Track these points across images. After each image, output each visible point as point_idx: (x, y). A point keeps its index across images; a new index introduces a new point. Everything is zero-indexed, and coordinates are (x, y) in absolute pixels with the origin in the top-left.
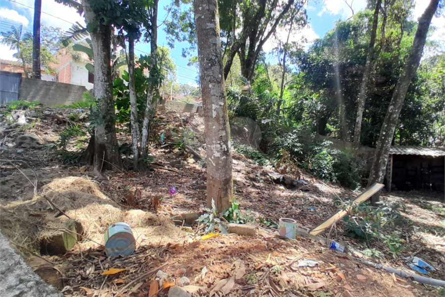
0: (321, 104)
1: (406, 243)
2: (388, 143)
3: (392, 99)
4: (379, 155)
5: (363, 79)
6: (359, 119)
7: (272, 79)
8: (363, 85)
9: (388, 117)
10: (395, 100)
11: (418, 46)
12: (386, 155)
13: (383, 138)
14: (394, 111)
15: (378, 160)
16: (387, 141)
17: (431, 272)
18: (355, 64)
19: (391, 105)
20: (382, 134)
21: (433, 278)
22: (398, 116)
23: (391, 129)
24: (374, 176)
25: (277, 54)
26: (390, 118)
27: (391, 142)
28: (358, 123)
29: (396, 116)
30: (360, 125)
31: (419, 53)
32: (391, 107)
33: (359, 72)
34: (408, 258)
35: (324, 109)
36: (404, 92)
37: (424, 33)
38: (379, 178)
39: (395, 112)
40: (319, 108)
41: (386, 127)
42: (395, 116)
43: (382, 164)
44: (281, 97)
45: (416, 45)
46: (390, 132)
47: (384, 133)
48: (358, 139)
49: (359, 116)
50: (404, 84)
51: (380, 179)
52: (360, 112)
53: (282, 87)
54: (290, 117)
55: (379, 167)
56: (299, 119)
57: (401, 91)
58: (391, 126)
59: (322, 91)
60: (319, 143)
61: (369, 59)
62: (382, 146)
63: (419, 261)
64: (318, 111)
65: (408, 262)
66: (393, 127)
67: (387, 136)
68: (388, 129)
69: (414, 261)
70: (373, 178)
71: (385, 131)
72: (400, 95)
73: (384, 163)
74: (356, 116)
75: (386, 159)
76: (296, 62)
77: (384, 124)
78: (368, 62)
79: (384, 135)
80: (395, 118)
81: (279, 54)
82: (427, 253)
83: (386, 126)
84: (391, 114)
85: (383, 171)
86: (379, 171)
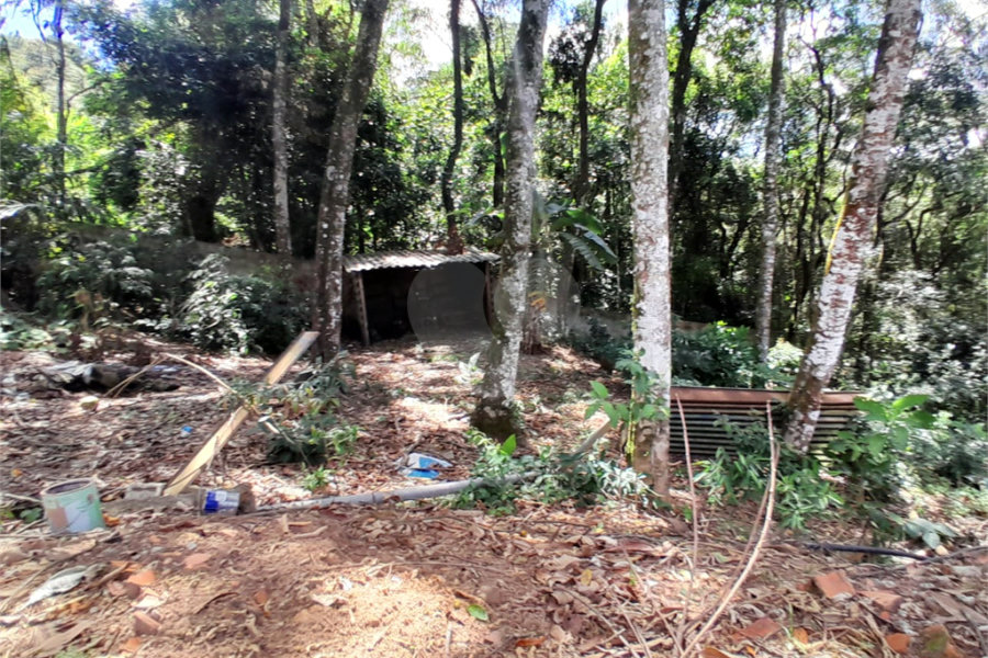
0: (186, 159)
1: (395, 433)
2: (336, 246)
3: (331, 151)
4: (323, 273)
5: (276, 105)
6: (281, 199)
7: (24, 81)
8: (278, 118)
9: (327, 191)
10: (336, 154)
11: (367, 40)
12: (336, 273)
13: (325, 236)
14: (338, 177)
15: (323, 284)
16: (333, 243)
17: (443, 471)
18: (252, 64)
19: (330, 165)
20: (322, 228)
21: (449, 481)
22: (346, 187)
23: (336, 216)
24: (322, 319)
25: (29, 7)
26: (330, 193)
27: (341, 245)
28: (279, 208)
29: (343, 188)
30: (285, 212)
31: (371, 55)
32: (330, 169)
33: (265, 85)
34: (399, 460)
35: (198, 175)
36: (350, 136)
37: (379, 13)
38: (330, 321)
39: (339, 179)
40: (181, 171)
41: (328, 212)
42: (339, 188)
43: (332, 291)
44: (63, 136)
45: (365, 35)
46: (336, 223)
47: (325, 226)
48: (286, 244)
49: (279, 191)
50: (349, 119)
51: (333, 324)
52: (281, 183)
53: (62, 106)
54: (101, 198)
55: (328, 299)
56: (128, 201)
57: (345, 135)
58: (336, 210)
59: (183, 126)
60: (195, 263)
61: (280, 58)
62: (326, 254)
63: (421, 459)
64: (182, 179)
65: (401, 469)
66: (341, 211)
67: (332, 231)
68: (332, 217)
69: (410, 462)
70: (321, 323)
71: (327, 222)
72: (343, 142)
73: (336, 289)
74: (272, 191)
75: (338, 281)
76: (93, 36)
77: (322, 205)
78: (280, 64)
79: (325, 231)
80: (341, 192)
81: (36, 7)
82: (433, 441)
83: (326, 209)
84: (333, 184)
85: (336, 305)
86: (329, 307)
